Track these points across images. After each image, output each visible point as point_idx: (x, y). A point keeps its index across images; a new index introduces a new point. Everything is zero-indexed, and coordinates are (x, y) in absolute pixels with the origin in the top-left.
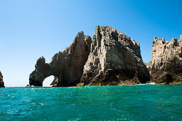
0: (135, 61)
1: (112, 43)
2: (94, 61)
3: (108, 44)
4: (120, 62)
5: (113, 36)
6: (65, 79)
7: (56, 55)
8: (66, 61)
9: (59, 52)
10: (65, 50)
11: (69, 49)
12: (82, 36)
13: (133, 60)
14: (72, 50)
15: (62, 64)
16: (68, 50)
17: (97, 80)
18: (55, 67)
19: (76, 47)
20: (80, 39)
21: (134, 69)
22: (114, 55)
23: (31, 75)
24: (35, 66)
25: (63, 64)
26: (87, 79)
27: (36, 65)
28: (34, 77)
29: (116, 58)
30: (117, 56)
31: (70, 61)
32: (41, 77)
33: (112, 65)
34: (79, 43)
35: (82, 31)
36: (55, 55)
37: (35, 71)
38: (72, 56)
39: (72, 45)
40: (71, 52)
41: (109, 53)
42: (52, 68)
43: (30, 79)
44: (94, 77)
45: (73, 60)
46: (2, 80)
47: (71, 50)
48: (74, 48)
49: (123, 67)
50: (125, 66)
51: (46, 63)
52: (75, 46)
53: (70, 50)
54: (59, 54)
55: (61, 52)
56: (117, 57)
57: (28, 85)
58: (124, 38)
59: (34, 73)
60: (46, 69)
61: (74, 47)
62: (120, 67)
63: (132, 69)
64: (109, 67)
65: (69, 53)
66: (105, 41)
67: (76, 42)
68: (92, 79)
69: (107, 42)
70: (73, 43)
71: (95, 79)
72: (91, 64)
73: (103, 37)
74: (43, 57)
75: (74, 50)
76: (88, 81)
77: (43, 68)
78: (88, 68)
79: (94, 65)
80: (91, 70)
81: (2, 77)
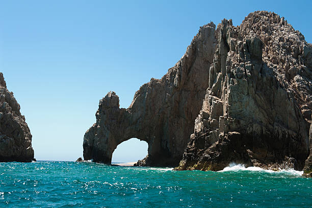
0: (294, 115)
1: (242, 71)
2: (211, 109)
3: (234, 72)
4: (259, 116)
5: (249, 52)
6: (165, 148)
8: (167, 103)
9: (152, 79)
10: (165, 76)
11: (176, 72)
12: (209, 35)
13: (290, 114)
14: (182, 75)
15: (157, 111)
16: (173, 74)
17: (211, 155)
18: (141, 117)
19: (194, 65)
20: (205, 44)
21: (289, 135)
22: (246, 99)
23: (87, 135)
24: (96, 115)
25: (160, 109)
27: (97, 112)
28: (93, 142)
29: (249, 107)
30: (254, 102)
31: (179, 103)
32: (107, 142)
33: (242, 122)
34: (200, 55)
35: (212, 23)
36: (142, 88)
37: (96, 126)
38: (182, 90)
39: (181, 62)
40: (179, 79)
41: (235, 94)
42: (134, 119)
43: (85, 145)
44: (208, 147)
45: (184, 100)
46: (30, 144)
47: (180, 76)
48: (189, 70)
49: (264, 129)
50: (270, 127)
51: (120, 108)
52: (192, 63)
53: (177, 76)
54: (152, 85)
55: (157, 81)
56: (252, 103)
57: (80, 159)
58: (294, 51)
59: (93, 130)
60: (120, 123)
61: (189, 66)
62: (256, 128)
63: (284, 135)
64: (234, 126)
65: (176, 82)
66: (230, 63)
67: (193, 54)
68: (203, 152)
69: (234, 67)
70: (185, 56)
71: (208, 153)
72: (205, 116)
73: (229, 54)
74: (114, 93)
75: (188, 74)
76: (196, 156)
77: (112, 119)
78: (198, 126)
79: (211, 120)
80: (203, 131)
81: (30, 137)
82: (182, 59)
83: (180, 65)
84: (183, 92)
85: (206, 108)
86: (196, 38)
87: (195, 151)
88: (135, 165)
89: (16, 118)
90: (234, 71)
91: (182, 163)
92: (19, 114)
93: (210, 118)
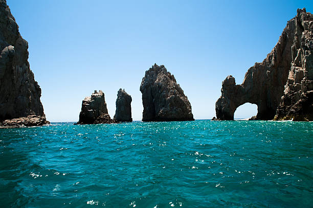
2: (295, 76)
7: (250, 71)
8: (268, 78)
9: (256, 63)
10: (265, 60)
11: (272, 56)
14: (277, 57)
15: (261, 84)
16: (270, 57)
17: (295, 109)
18: (250, 89)
19: (286, 48)
24: (221, 91)
25: (263, 82)
26: (283, 108)
27: (222, 89)
28: (221, 107)
34: (290, 40)
37: (222, 98)
39: (276, 48)
40: (275, 60)
42: (246, 91)
43: (216, 109)
44: (293, 104)
46: (191, 111)
47: (275, 58)
48: (282, 52)
51: (236, 85)
52: (284, 49)
53: (273, 58)
54: (256, 67)
55: (260, 64)
57: (214, 118)
59: (220, 100)
60: (237, 94)
61: (281, 50)
64: (311, 86)
65: (273, 62)
66: (304, 39)
67: (284, 41)
68: (290, 108)
69: (307, 42)
70: (278, 44)
71: (293, 108)
72: (291, 82)
73: (303, 33)
74: (231, 76)
75: (282, 56)
76: (285, 111)
77: (231, 92)
78: (286, 90)
79: (295, 84)
80: (290, 93)
81: (190, 107)
82: (276, 46)
83: (275, 50)
84: (279, 68)
85: (291, 76)
86: (285, 29)
87: (284, 108)
88: (250, 119)
89: (182, 98)
90: (307, 45)
91: (276, 116)
92: (183, 95)
93: (294, 83)
